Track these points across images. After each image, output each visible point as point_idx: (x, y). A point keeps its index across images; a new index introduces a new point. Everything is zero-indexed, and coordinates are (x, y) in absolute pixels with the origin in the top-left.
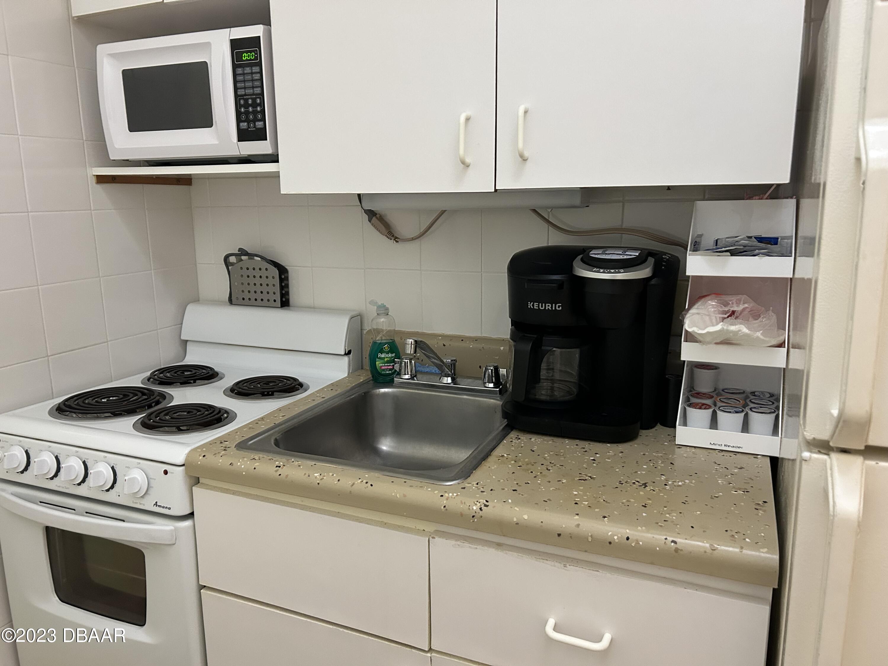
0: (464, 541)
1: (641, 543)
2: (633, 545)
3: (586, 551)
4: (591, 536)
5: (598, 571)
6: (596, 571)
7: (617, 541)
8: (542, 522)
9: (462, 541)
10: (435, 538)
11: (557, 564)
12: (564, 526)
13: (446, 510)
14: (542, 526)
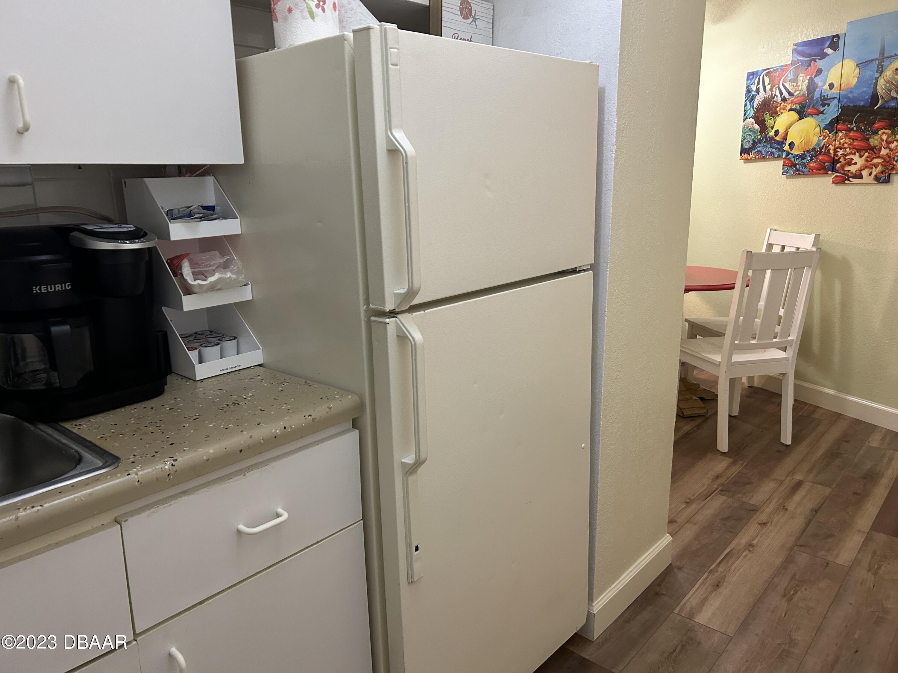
0: (157, 506)
1: (293, 427)
2: (289, 430)
3: (261, 453)
4: (263, 439)
5: (267, 465)
6: (266, 465)
7: (279, 433)
8: (226, 448)
9: (155, 507)
10: (128, 520)
11: (239, 477)
12: (242, 442)
13: (141, 483)
14: (227, 451)
